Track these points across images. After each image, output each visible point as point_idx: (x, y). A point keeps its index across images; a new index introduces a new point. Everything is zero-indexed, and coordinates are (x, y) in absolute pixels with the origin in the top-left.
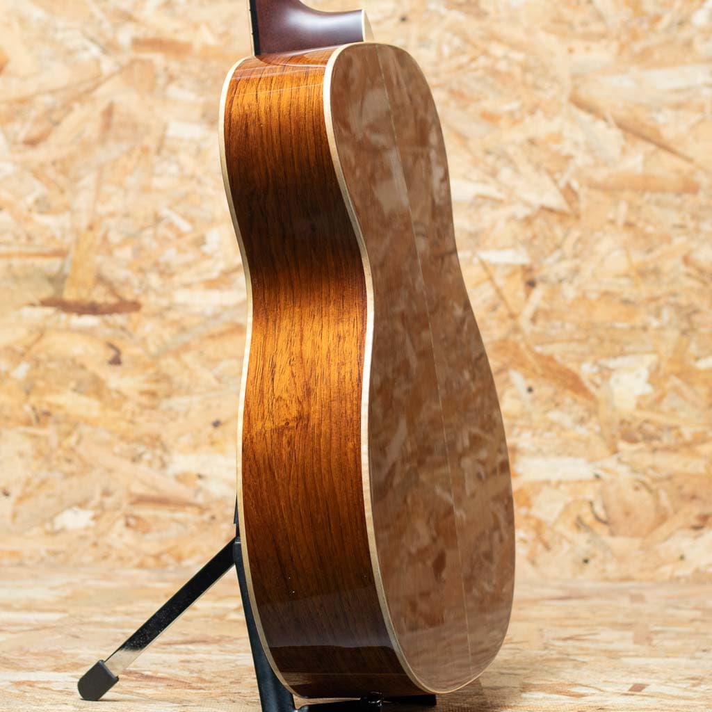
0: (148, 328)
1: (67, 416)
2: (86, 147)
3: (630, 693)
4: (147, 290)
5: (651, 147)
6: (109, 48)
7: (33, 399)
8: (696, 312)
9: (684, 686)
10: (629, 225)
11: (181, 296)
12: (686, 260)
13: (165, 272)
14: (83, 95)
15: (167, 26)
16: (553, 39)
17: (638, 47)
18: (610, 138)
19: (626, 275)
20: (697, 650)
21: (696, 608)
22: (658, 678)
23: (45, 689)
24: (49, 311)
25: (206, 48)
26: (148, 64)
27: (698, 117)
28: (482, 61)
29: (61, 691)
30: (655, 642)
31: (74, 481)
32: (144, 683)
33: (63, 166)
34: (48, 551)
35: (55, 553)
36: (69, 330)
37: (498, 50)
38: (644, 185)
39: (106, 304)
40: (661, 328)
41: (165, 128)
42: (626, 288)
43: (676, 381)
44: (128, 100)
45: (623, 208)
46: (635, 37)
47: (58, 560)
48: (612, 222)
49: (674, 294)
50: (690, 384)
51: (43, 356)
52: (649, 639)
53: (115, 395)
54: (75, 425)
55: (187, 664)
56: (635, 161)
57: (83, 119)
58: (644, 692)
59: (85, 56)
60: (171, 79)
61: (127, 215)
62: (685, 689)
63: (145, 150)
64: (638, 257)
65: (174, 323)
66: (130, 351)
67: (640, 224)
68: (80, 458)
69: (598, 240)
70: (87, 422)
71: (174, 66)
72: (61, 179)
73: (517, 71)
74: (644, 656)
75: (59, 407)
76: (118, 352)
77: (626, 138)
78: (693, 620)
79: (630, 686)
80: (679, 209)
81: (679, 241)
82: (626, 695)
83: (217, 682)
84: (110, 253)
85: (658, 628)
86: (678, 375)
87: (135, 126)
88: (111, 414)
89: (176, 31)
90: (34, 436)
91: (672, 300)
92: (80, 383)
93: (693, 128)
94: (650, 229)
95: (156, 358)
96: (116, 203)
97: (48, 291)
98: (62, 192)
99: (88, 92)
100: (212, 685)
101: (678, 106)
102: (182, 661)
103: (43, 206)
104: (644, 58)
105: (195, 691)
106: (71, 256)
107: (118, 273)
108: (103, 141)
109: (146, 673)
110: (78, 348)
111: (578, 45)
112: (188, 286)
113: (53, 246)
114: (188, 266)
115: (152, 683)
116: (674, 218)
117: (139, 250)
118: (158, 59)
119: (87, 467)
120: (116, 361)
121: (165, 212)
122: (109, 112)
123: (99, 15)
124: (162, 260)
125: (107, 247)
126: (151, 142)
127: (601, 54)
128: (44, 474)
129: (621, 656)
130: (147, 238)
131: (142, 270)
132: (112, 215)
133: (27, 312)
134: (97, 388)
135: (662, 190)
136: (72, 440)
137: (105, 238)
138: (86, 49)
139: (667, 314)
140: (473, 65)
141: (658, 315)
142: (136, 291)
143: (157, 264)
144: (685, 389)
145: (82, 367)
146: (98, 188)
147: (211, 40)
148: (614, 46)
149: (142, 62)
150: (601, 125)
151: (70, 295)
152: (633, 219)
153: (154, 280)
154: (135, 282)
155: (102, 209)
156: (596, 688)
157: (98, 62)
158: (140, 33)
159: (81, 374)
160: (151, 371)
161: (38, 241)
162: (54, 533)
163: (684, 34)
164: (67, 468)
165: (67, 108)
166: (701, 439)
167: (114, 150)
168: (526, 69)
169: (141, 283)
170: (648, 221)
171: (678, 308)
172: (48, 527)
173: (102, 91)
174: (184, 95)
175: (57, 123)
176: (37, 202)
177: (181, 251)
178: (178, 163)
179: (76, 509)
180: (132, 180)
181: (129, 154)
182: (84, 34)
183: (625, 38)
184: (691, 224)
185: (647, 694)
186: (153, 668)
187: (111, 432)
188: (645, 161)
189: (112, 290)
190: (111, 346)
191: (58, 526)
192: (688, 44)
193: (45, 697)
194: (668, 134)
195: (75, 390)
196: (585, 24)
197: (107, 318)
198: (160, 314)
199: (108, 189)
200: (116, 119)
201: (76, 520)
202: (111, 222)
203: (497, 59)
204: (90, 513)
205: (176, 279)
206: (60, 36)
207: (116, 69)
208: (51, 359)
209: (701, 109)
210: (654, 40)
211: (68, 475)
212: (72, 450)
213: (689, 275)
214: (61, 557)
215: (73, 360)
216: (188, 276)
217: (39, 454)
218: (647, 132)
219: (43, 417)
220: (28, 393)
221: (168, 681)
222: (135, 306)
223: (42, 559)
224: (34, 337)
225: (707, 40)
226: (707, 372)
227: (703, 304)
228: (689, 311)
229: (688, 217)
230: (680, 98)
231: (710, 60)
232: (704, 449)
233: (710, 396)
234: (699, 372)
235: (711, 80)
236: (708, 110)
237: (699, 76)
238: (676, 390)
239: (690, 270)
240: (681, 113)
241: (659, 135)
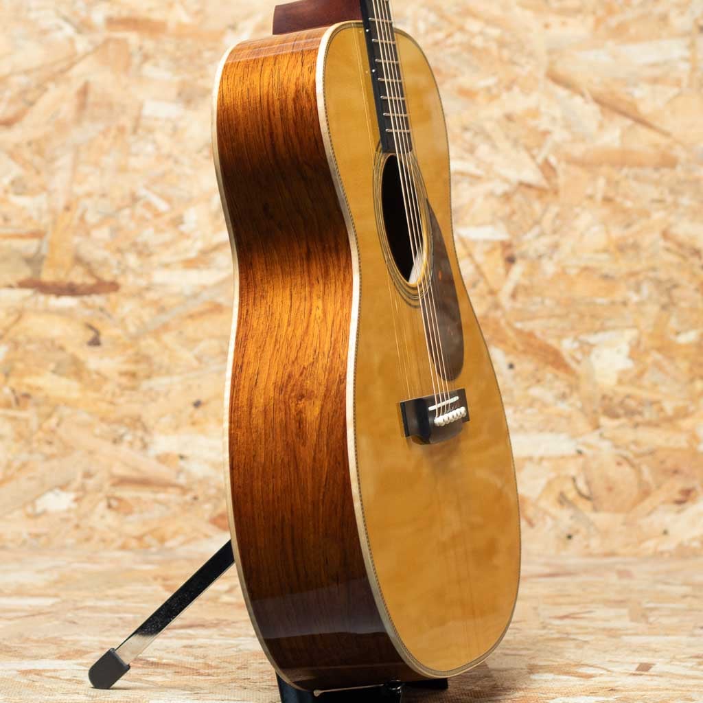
0: (127, 308)
1: (47, 397)
2: (62, 127)
3: (638, 672)
4: (125, 270)
5: (629, 122)
6: (84, 27)
7: (13, 381)
8: (676, 286)
9: (689, 665)
10: (607, 200)
11: (159, 277)
12: (665, 235)
13: (143, 252)
14: (57, 74)
15: (141, 5)
16: (529, 14)
17: (613, 22)
18: (587, 112)
19: (605, 251)
20: (695, 627)
21: (685, 584)
22: (662, 657)
23: (53, 677)
24: (28, 292)
25: (181, 26)
26: (123, 43)
27: (676, 90)
28: (458, 37)
29: (70, 680)
30: (651, 619)
31: (55, 463)
32: (151, 670)
33: (38, 146)
34: (30, 534)
35: (37, 536)
36: (48, 311)
37: (473, 26)
38: (622, 159)
39: (83, 284)
40: (641, 304)
41: (141, 107)
42: (605, 263)
43: (657, 356)
44: (102, 79)
45: (601, 182)
46: (610, 11)
47: (39, 544)
48: (591, 197)
49: (654, 269)
50: (671, 359)
51: (21, 338)
52: (645, 617)
53: (95, 377)
54: (55, 407)
55: (190, 650)
56: (612, 136)
57: (57, 98)
58: (652, 671)
59: (59, 36)
60: (146, 58)
61: (104, 196)
62: (692, 668)
63: (121, 130)
64: (617, 232)
65: (153, 302)
66: (108, 332)
67: (619, 199)
68: (60, 439)
69: (577, 215)
70: (67, 404)
71: (149, 45)
72: (37, 160)
73: (493, 47)
74: (643, 634)
75: (39, 389)
76: (98, 333)
77: (602, 112)
78: (685, 596)
79: (637, 666)
80: (657, 183)
81: (658, 215)
82: (634, 675)
83: (223, 668)
84: (88, 234)
85: (651, 605)
86: (659, 350)
87: (110, 106)
88: (92, 395)
89: (150, 10)
90: (14, 419)
91: (651, 274)
92: (59, 365)
93: (669, 102)
94: (629, 204)
95: (135, 338)
96: (94, 182)
97: (25, 273)
98: (38, 173)
99: (62, 72)
100: (219, 671)
101: (655, 81)
102: (185, 647)
103: (19, 187)
104: (620, 33)
105: (203, 678)
106: (49, 237)
107: (93, 252)
108: (78, 121)
109: (152, 659)
110: (56, 329)
111: (554, 20)
112: (166, 266)
113: (30, 227)
114: (166, 245)
116: (653, 193)
117: (116, 230)
118: (133, 38)
119: (68, 449)
120: (95, 342)
121: (142, 192)
122: (84, 92)
124: (140, 239)
125: (84, 228)
126: (127, 122)
127: (578, 29)
128: (24, 456)
129: (621, 635)
130: (124, 217)
131: (119, 251)
132: (89, 195)
133: (6, 293)
134: (77, 369)
135: (640, 165)
136: (53, 422)
137: (82, 219)
138: (60, 28)
139: (646, 289)
140: (450, 41)
141: (638, 289)
142: (115, 272)
143: (134, 244)
144: (665, 363)
145: (62, 348)
146: (74, 168)
147: (185, 19)
148: (590, 20)
149: (117, 41)
150: (578, 100)
151: (47, 276)
152: (611, 194)
153: (132, 260)
154: (114, 262)
155: (79, 190)
156: (603, 669)
157: (71, 41)
158: (114, 12)
159: (60, 356)
160: (130, 352)
161: (15, 222)
162: (35, 516)
163: (660, 8)
164: (47, 450)
165: (42, 88)
166: (683, 413)
167: (90, 130)
168: (502, 44)
169: (119, 263)
170: (626, 196)
171: (658, 283)
172: (29, 510)
173: (77, 70)
174: (160, 74)
175: (32, 104)
176: (13, 183)
177: (159, 231)
178: (154, 142)
179: (57, 491)
180: (109, 161)
181: (104, 134)
182: (58, 12)
183: (600, 12)
184: (669, 199)
185: (655, 673)
186: (157, 654)
187: (91, 413)
188: (623, 136)
189: (91, 272)
190: (91, 327)
191: (39, 509)
192: (664, 18)
193: (55, 686)
194: (645, 109)
195: (54, 372)
197: (86, 298)
198: (139, 294)
199: (84, 169)
200: (91, 98)
201: (58, 502)
202: (87, 203)
203: (473, 35)
204: (72, 496)
205: (155, 259)
206: (33, 15)
207: (90, 48)
208: (29, 341)
209: (678, 83)
210: (630, 14)
211: (48, 458)
212: (53, 431)
213: (668, 250)
214: (43, 540)
215: (53, 342)
216: (166, 256)
217: (20, 436)
218: (624, 107)
219: (22, 399)
220: (7, 375)
221: (174, 668)
222: (114, 287)
223: (24, 542)
224: (12, 319)
225: (682, 13)
226: (688, 346)
227: (682, 278)
228: (669, 285)
229: (666, 191)
230: (657, 72)
231: (687, 34)
232: (686, 423)
233: (691, 370)
234: (680, 346)
235: (687, 54)
236: (684, 84)
237: (675, 50)
238: (657, 365)
239: (669, 245)
240: (659, 87)
241: (636, 109)
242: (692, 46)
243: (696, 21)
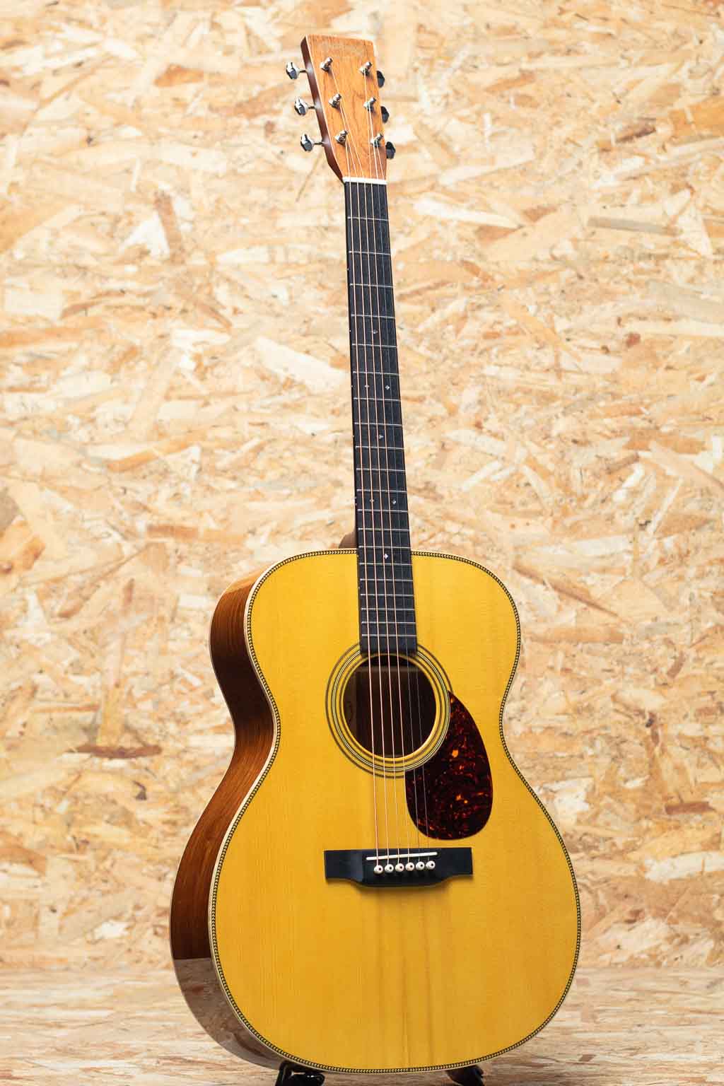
0: (167, 767)
1: (102, 843)
2: (111, 617)
3: (581, 1062)
4: (166, 736)
5: (584, 605)
6: (128, 534)
7: (74, 831)
8: (624, 741)
9: (625, 1055)
10: (566, 670)
11: (195, 741)
12: (614, 698)
13: (181, 721)
14: (108, 575)
15: (175, 514)
16: (498, 517)
17: (568, 522)
18: (547, 598)
19: (565, 713)
20: (633, 1025)
21: (632, 990)
22: (602, 1049)
23: (108, 1074)
24: (85, 756)
25: (209, 531)
26: (161, 546)
27: (622, 578)
28: (440, 537)
30: (599, 1019)
31: (110, 897)
32: (187, 1067)
33: (91, 634)
34: (89, 958)
35: (96, 959)
36: (102, 771)
37: (452, 527)
38: (577, 637)
39: (132, 748)
40: (596, 756)
41: (178, 600)
42: (565, 723)
43: (608, 800)
44: (145, 577)
45: (561, 656)
46: (565, 513)
47: (98, 965)
48: (552, 668)
49: (605, 727)
50: (621, 802)
51: (80, 794)
52: (594, 1017)
53: (143, 825)
54: (110, 851)
56: (569, 617)
57: (108, 593)
58: (592, 1061)
59: (109, 542)
60: (181, 558)
61: (147, 674)
62: (625, 1058)
63: (161, 619)
64: (574, 698)
65: (190, 762)
66: (153, 788)
67: (575, 670)
68: (114, 878)
69: (541, 684)
70: (119, 848)
71: (183, 548)
72: (91, 645)
73: (469, 544)
74: (591, 1031)
75: (96, 836)
76: (144, 788)
77: (561, 599)
78: (630, 1000)
79: (581, 1057)
80: (607, 656)
81: (608, 682)
82: (578, 1064)
84: (135, 706)
85: (600, 1008)
86: (610, 795)
87: (152, 599)
88: (141, 841)
89: (184, 519)
90: (76, 861)
91: (603, 732)
92: (112, 816)
93: (616, 588)
94: (583, 673)
95: (175, 792)
96: (139, 664)
97: (83, 740)
98: (93, 656)
99: (112, 571)
101: (604, 570)
103: (77, 668)
104: (574, 529)
106: (102, 709)
107: (140, 722)
108: (125, 612)
109: (188, 1058)
110: (109, 786)
111: (520, 522)
112: (200, 732)
113: (87, 702)
114: (199, 714)
115: (195, 1067)
116: (603, 663)
117: (158, 703)
118: (170, 542)
119: (120, 886)
120: (142, 796)
121: (179, 671)
122: (130, 588)
123: (119, 506)
124: (178, 710)
125: (131, 701)
126: (165, 612)
127: (538, 529)
128: (85, 892)
129: (572, 1032)
130: (165, 692)
131: (161, 720)
132: (135, 674)
133: (66, 756)
134: (127, 819)
135: (593, 641)
136: (108, 864)
137: (130, 693)
138: (110, 535)
139: (600, 744)
140: (432, 541)
141: (592, 745)
142: (158, 737)
143: (174, 714)
144: (616, 806)
145: (114, 802)
146: (123, 652)
147: (213, 526)
148: (550, 520)
149: (157, 545)
150: (540, 587)
151: (101, 742)
152: (569, 665)
153: (172, 727)
154: (157, 730)
155: (126, 670)
156: (554, 1060)
157: (119, 545)
158: (154, 521)
159: (113, 808)
160: (172, 804)
161: (74, 697)
162: (95, 942)
163: (607, 510)
164: (104, 887)
165: (95, 586)
166: (632, 847)
167: (136, 619)
168: (476, 542)
169: (161, 731)
170: (581, 667)
171: (609, 739)
172: (89, 937)
173: (124, 570)
174: (192, 572)
175: (87, 599)
176: (72, 665)
177: (194, 703)
178: (189, 629)
179: (111, 921)
180: (150, 645)
181: (148, 622)
182: (107, 522)
183: (557, 515)
184: (617, 669)
185: (595, 1063)
187: (139, 856)
188: (577, 617)
189: (138, 739)
190: (138, 784)
191: (97, 937)
192: (611, 518)
194: (596, 594)
195: (108, 822)
196: (524, 504)
197: (133, 760)
198: (178, 756)
199: (130, 652)
200: (136, 594)
201: (113, 931)
202: (134, 680)
203: (451, 535)
204: (125, 925)
205: (189, 726)
206: (87, 525)
207: (135, 551)
208: (87, 797)
209: (623, 571)
210: (581, 516)
211: (104, 893)
212: (108, 872)
213: (617, 711)
214: (101, 962)
215: (106, 796)
216: (199, 724)
217: (81, 876)
218: (577, 592)
219: (82, 845)
220: (69, 825)
222: (157, 750)
223: (85, 964)
224: (73, 778)
225: (626, 514)
226: (636, 790)
227: (630, 735)
228: (618, 740)
229: (615, 663)
230: (605, 563)
231: (631, 530)
232: (633, 856)
233: (637, 811)
234: (629, 791)
235: (630, 547)
236: (629, 571)
237: (621, 544)
238: (609, 806)
239: (618, 707)
240: (606, 576)
241: (588, 593)
242: (634, 540)
243: (637, 519)
